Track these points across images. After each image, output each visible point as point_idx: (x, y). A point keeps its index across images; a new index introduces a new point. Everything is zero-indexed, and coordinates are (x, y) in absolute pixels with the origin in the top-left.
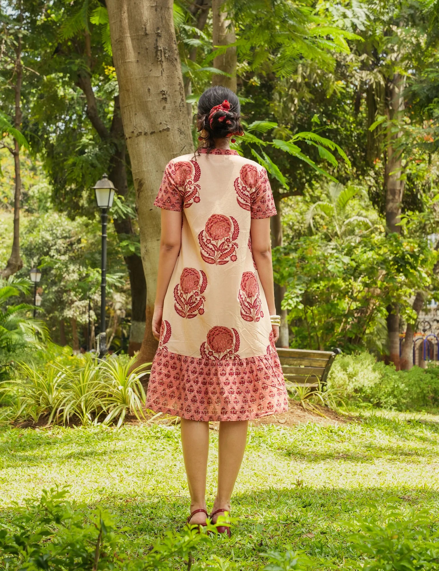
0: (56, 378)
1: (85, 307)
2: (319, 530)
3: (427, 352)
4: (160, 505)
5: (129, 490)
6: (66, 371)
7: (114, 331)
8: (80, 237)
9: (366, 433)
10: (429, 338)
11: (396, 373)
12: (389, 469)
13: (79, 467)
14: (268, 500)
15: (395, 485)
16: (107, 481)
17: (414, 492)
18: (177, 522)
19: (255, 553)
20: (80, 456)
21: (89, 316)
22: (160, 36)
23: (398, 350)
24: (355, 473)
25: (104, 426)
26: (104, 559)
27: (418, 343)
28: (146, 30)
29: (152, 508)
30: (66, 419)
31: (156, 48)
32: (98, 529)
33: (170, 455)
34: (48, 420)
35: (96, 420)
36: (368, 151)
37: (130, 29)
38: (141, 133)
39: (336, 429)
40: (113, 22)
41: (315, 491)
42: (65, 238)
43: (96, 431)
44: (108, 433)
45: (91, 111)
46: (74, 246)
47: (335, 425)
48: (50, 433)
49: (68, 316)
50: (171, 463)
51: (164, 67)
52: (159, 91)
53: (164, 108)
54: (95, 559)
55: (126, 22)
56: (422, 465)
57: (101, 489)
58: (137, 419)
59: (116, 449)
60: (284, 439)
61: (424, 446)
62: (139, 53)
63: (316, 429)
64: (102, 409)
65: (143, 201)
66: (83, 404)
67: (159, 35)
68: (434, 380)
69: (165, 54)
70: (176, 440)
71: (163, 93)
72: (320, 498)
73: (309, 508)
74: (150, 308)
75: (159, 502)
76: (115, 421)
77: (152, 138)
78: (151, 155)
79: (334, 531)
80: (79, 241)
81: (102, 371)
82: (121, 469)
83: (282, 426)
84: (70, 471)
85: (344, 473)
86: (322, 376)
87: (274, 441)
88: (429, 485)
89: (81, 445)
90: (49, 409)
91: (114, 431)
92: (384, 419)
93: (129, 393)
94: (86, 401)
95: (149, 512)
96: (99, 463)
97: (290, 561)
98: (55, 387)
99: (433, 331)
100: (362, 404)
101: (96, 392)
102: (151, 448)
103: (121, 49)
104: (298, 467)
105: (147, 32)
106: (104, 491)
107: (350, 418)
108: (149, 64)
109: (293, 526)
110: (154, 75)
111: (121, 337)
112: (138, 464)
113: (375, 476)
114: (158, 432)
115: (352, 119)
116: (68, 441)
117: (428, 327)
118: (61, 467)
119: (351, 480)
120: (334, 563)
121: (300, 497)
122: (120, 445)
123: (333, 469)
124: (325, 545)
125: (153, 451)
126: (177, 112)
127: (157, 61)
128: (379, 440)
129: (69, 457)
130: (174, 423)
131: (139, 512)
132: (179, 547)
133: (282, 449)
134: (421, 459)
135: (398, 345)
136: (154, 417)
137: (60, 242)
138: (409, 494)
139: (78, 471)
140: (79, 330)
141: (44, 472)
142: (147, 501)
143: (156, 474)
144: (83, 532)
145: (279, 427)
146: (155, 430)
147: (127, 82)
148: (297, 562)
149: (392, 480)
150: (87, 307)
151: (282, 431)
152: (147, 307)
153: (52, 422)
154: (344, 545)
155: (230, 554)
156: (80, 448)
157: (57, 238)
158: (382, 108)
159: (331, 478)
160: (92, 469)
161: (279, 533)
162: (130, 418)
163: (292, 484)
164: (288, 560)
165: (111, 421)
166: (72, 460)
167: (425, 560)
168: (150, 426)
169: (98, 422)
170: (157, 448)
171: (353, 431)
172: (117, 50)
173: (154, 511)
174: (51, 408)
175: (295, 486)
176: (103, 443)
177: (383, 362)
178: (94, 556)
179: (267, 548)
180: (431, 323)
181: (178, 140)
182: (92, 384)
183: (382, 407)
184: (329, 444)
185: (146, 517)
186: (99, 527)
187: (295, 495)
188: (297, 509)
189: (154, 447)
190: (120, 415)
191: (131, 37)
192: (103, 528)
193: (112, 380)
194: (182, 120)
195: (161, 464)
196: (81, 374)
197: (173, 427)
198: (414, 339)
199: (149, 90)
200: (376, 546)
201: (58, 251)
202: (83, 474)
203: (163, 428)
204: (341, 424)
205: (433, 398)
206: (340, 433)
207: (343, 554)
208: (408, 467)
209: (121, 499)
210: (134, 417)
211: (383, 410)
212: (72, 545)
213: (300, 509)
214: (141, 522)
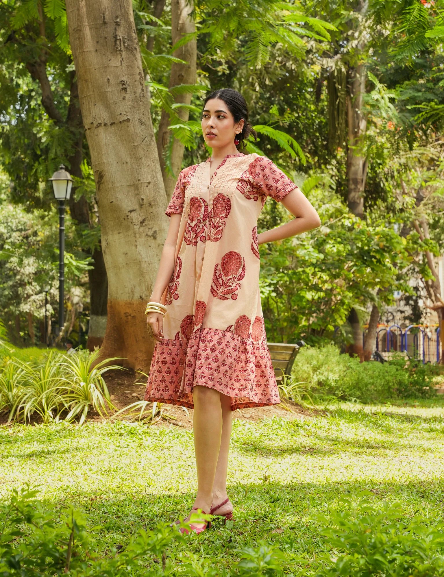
0: (16, 375)
1: (42, 301)
2: (288, 525)
3: (390, 344)
4: (127, 503)
5: (94, 488)
6: (27, 368)
7: (72, 325)
8: (35, 229)
9: (333, 427)
10: (392, 329)
11: (360, 365)
12: (356, 463)
13: (41, 465)
14: (236, 496)
15: (363, 478)
16: (70, 479)
17: (382, 486)
18: (144, 520)
19: (224, 549)
20: (42, 454)
21: (46, 311)
22: (119, 25)
23: (361, 342)
24: (322, 468)
25: (66, 423)
26: (76, 558)
27: (382, 334)
28: (104, 19)
29: (118, 506)
30: (27, 417)
31: (115, 37)
32: (70, 528)
33: (134, 452)
34: (8, 417)
35: (58, 417)
36: (330, 140)
37: (88, 17)
38: (100, 124)
39: (302, 423)
40: (70, 10)
41: (282, 486)
42: (20, 230)
43: (58, 428)
44: (70, 430)
45: (46, 100)
46: (30, 239)
47: (301, 419)
48: (10, 431)
49: (25, 311)
50: (136, 460)
51: (123, 56)
52: (119, 81)
53: (124, 98)
54: (67, 559)
55: (84, 10)
56: (389, 458)
57: (65, 487)
58: (99, 415)
59: (79, 447)
60: (249, 433)
61: (390, 439)
62: (97, 42)
63: (282, 423)
64: (63, 406)
65: (103, 194)
66: (44, 401)
67: (117, 24)
68: (399, 372)
69: (124, 43)
70: (140, 437)
71: (123, 83)
72: (288, 493)
73: (277, 503)
74: (111, 302)
75: (125, 500)
76: (77, 418)
77: (112, 129)
78: (111, 146)
79: (303, 526)
80: (35, 234)
81: (62, 367)
82: (85, 467)
83: (248, 420)
84: (33, 470)
85: (311, 468)
86: (286, 369)
87: (239, 436)
88: (397, 479)
89: (43, 443)
90: (9, 408)
91: (77, 428)
92: (350, 412)
93: (92, 390)
94: (47, 398)
95: (115, 510)
96: (62, 461)
97: (264, 557)
98: (15, 384)
99: (396, 321)
100: (327, 397)
101: (57, 389)
102: (114, 444)
103: (79, 39)
104: (264, 462)
105: (106, 21)
106: (68, 490)
107: (316, 412)
108: (108, 53)
109: (262, 522)
110: (113, 65)
111: (78, 331)
112: (102, 461)
113: (342, 470)
114: (121, 428)
115: (313, 107)
116: (29, 439)
117: (391, 318)
118: (23, 466)
119: (319, 474)
120: (304, 558)
121: (268, 493)
122: (83, 443)
123: (300, 464)
124: (295, 540)
125: (117, 448)
126: (137, 102)
127: (116, 51)
128: (345, 433)
129: (31, 456)
130: (137, 420)
131: (106, 510)
132: (152, 545)
133: (248, 444)
134: (388, 452)
135: (361, 337)
136: (117, 413)
137: (15, 234)
138: (376, 488)
139: (41, 470)
140: (35, 324)
141: (6, 471)
142: (113, 499)
143: (121, 471)
144: (55, 532)
145: (244, 422)
146: (118, 427)
147: (85, 72)
148: (271, 557)
149: (360, 474)
150: (44, 301)
151: (248, 426)
152: (109, 301)
153: (13, 419)
154: (313, 540)
155: (199, 551)
156: (42, 446)
157: (12, 230)
158: (343, 96)
159: (298, 473)
160: (55, 467)
161: (248, 529)
162: (92, 414)
163: (259, 479)
164: (262, 555)
165: (73, 418)
166: (34, 458)
167: (398, 553)
168: (113, 422)
169: (60, 419)
170: (121, 445)
171: (319, 425)
172: (75, 39)
173: (120, 509)
174: (11, 406)
175: (262, 481)
176: (65, 440)
177: (348, 354)
178: (65, 555)
179: (236, 544)
180: (395, 314)
181: (138, 131)
182: (53, 380)
183: (346, 400)
184: (295, 438)
185: (113, 515)
186: (71, 526)
187: (263, 491)
188: (265, 505)
189: (118, 444)
190: (82, 411)
191: (89, 25)
192: (75, 527)
193: (74, 376)
194: (142, 111)
195: (125, 461)
196: (41, 371)
197: (136, 423)
198: (378, 330)
199: (108, 80)
200: (349, 541)
201: (13, 244)
202: (47, 473)
203: (126, 425)
204: (307, 417)
205: (398, 390)
206: (306, 427)
207: (313, 549)
208: (375, 460)
209: (86, 497)
210: (97, 414)
211: (348, 403)
212: (43, 545)
213: (268, 505)
214: (108, 521)
